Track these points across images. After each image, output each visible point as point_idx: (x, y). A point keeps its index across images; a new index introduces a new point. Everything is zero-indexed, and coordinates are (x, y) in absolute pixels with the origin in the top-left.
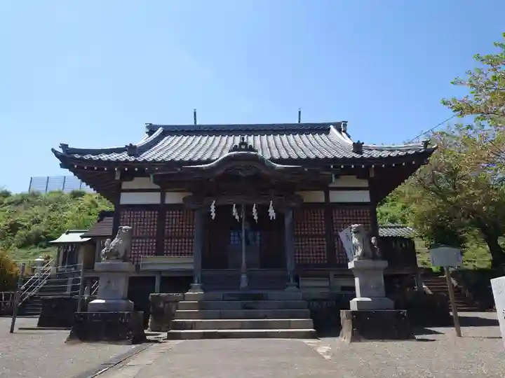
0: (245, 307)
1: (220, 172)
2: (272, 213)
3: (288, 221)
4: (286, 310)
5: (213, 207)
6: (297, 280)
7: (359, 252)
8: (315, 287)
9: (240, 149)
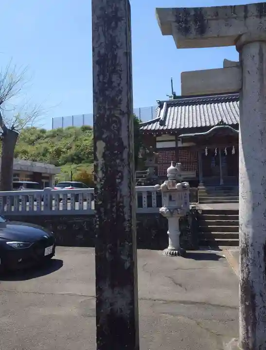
1: (211, 136)
5: (206, 150)
9: (220, 125)
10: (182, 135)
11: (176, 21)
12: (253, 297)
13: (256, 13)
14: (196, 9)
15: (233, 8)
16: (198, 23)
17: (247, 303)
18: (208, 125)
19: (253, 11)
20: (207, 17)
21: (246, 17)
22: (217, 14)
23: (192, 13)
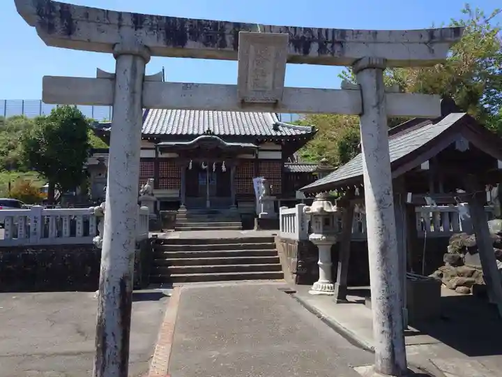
0: (209, 217)
1: (196, 146)
2: (224, 168)
3: (232, 172)
4: (231, 218)
5: (191, 163)
6: (236, 204)
7: (264, 192)
8: (245, 207)
9: (207, 134)
10: (162, 143)
11: (38, 14)
12: (104, 338)
13: (131, 23)
14: (62, 5)
15: (107, 13)
16: (65, 22)
17: (99, 345)
18: (195, 133)
19: (128, 21)
20: (75, 16)
21: (120, 26)
22: (87, 15)
23: (59, 8)
